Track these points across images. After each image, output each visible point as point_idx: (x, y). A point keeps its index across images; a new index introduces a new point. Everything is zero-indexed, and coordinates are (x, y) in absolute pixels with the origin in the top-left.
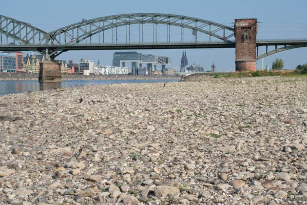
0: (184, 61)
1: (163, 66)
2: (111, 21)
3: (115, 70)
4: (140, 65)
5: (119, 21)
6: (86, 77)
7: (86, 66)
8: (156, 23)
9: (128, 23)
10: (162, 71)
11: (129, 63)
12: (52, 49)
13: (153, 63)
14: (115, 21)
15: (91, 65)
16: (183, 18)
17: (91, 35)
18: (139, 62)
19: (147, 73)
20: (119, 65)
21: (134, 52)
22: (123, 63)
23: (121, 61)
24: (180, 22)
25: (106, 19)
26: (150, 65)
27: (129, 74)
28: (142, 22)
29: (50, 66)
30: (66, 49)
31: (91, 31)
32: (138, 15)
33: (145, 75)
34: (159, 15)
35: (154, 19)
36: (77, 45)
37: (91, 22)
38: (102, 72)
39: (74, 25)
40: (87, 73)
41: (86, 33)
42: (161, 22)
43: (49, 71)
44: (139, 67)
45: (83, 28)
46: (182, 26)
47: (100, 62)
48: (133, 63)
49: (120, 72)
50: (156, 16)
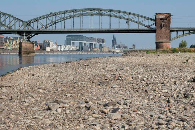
0: (114, 42)
1: (100, 45)
2: (70, 14)
3: (67, 48)
4: (85, 44)
5: (75, 14)
6: (48, 52)
7: (48, 45)
8: (101, 15)
9: (82, 15)
10: (100, 49)
11: (77, 43)
12: (28, 33)
13: (94, 43)
14: (72, 14)
15: (51, 44)
16: (120, 12)
17: (55, 23)
18: (84, 42)
19: (89, 49)
20: (70, 44)
21: (80, 36)
22: (73, 43)
23: (72, 42)
24: (118, 14)
25: (66, 12)
26: (91, 44)
27: (77, 50)
28: (92, 15)
29: (26, 44)
30: (38, 33)
31: (56, 21)
32: (89, 10)
33: (88, 51)
34: (103, 10)
35: (100, 12)
36: (45, 30)
37: (55, 14)
38: (59, 49)
39: (44, 16)
40: (48, 49)
41: (52, 22)
42: (105, 15)
43: (26, 48)
44: (84, 45)
45: (50, 18)
46: (119, 17)
47: (57, 42)
48: (80, 42)
49: (71, 49)
50: (101, 11)
